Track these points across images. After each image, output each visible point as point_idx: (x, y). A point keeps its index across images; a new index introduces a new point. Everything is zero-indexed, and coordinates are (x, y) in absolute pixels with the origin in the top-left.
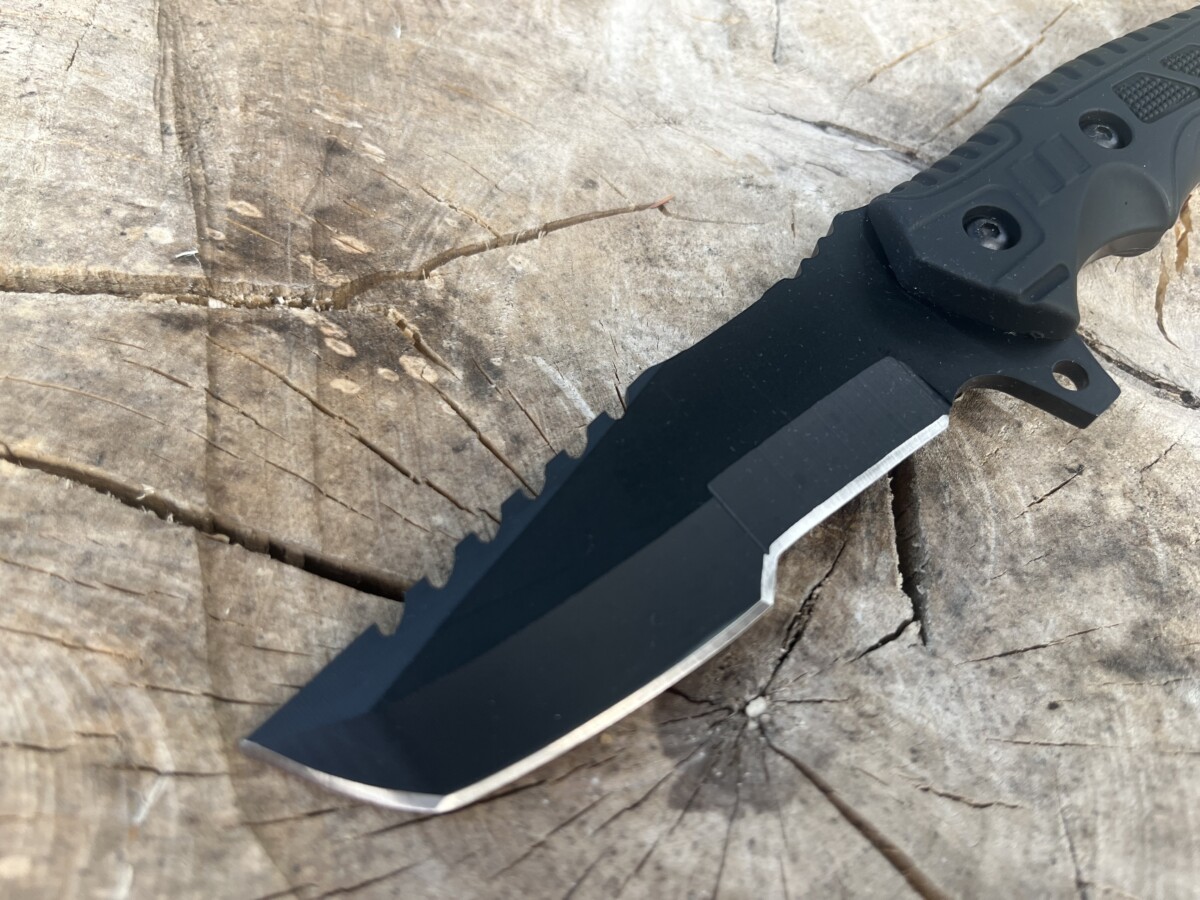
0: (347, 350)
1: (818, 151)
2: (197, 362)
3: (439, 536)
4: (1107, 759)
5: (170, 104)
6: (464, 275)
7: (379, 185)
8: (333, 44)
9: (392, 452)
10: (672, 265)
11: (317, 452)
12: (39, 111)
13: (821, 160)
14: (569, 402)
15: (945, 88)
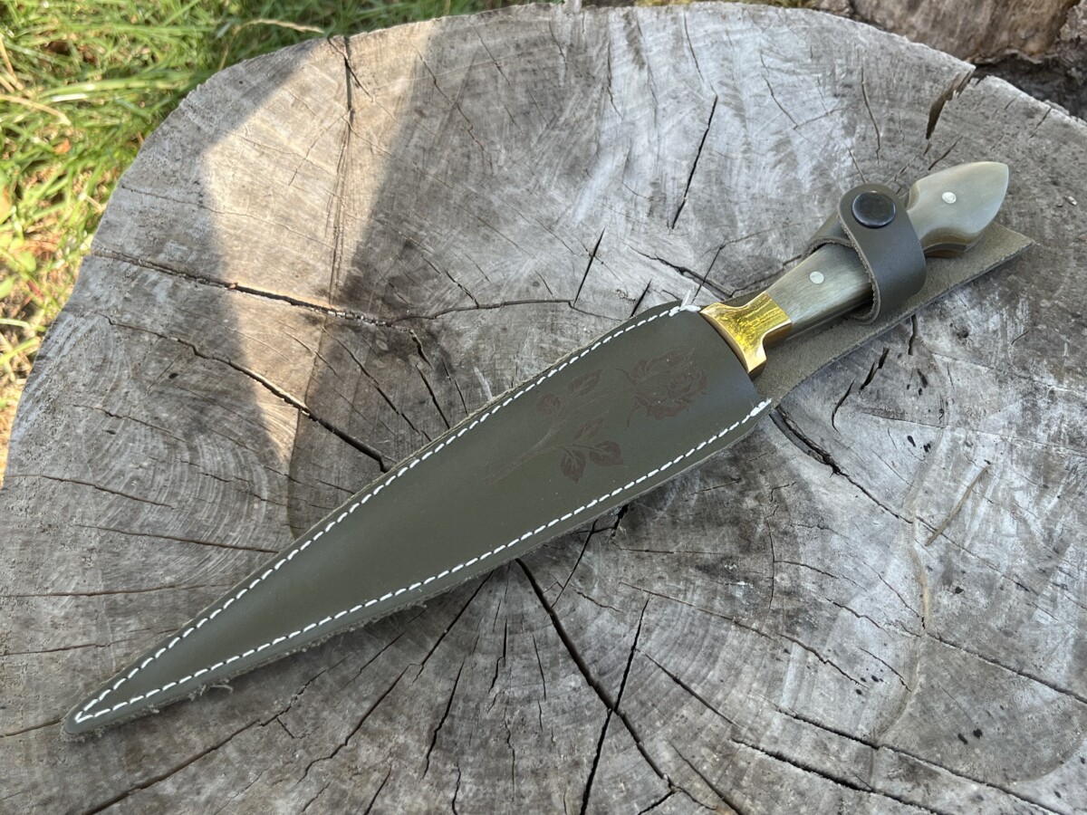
0: (385, 347)
1: (673, 285)
2: (316, 340)
3: (400, 438)
4: (676, 606)
5: (334, 211)
6: (454, 321)
7: (425, 268)
8: (425, 186)
9: (391, 397)
10: (563, 334)
11: (357, 391)
12: (271, 206)
13: (671, 291)
14: (483, 392)
15: (764, 259)
